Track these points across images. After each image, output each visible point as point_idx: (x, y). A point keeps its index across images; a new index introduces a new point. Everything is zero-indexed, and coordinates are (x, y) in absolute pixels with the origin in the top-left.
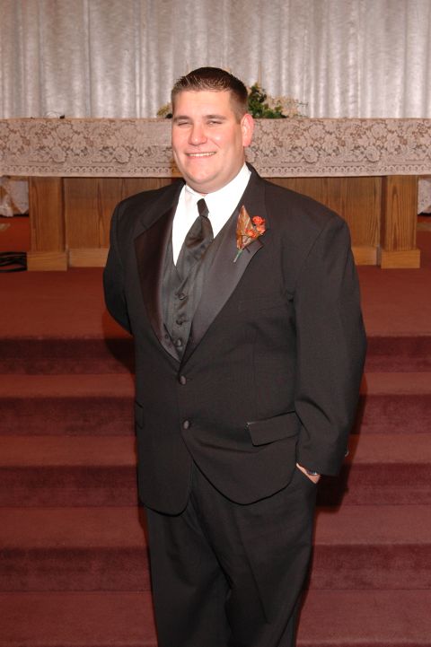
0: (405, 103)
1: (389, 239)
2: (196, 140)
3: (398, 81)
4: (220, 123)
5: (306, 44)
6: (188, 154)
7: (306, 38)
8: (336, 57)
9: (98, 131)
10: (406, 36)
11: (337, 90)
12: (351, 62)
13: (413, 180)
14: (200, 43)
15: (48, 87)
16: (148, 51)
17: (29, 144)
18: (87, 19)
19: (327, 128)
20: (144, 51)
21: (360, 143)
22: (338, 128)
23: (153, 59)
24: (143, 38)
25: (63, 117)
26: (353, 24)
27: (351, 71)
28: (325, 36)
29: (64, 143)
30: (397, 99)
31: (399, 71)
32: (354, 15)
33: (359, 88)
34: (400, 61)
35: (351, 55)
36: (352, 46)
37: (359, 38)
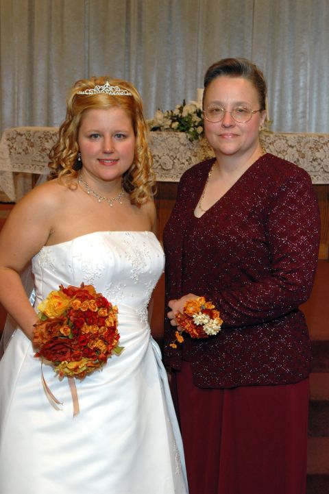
12: (302, 85)
14: (180, 66)
15: (55, 99)
16: (136, 73)
17: (32, 146)
18: (87, 46)
19: (290, 143)
20: (133, 72)
21: (318, 155)
22: (299, 142)
23: (140, 79)
24: (133, 62)
26: (303, 54)
27: (301, 92)
28: (279, 63)
32: (305, 47)
33: (308, 106)
35: (302, 80)
36: (302, 72)
37: (308, 65)
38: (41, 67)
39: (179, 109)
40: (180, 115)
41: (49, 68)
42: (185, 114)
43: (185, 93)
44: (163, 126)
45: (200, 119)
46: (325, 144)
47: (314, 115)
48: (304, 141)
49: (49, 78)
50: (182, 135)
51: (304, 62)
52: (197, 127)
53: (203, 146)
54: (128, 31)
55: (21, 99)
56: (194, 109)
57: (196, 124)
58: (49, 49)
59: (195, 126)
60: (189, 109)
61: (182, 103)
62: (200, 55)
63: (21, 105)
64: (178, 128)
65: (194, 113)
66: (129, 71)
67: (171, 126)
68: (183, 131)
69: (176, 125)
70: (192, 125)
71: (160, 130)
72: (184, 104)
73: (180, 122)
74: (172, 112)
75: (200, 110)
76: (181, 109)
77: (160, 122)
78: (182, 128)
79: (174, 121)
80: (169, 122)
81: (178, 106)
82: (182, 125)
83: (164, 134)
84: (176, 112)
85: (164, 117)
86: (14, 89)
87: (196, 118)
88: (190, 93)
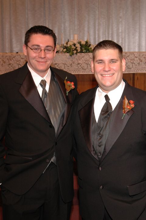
0: (140, 46)
3: (137, 38)
4: (115, 62)
5: (104, 25)
6: (102, 75)
7: (104, 23)
8: (115, 29)
10: (140, 22)
12: (120, 31)
14: (67, 24)
15: (13, 40)
18: (27, 17)
25: (17, 53)
26: (121, 17)
27: (120, 34)
28: (111, 22)
29: (18, 63)
30: (137, 44)
31: (137, 34)
32: (121, 14)
33: (123, 40)
34: (138, 30)
35: (120, 28)
36: (120, 25)
37: (123, 22)
39: (66, 43)
40: (66, 46)
41: (10, 27)
42: (68, 45)
43: (70, 36)
44: (59, 51)
45: (75, 47)
46: (128, 56)
47: (127, 44)
49: (11, 31)
50: (68, 54)
51: (121, 21)
52: (74, 51)
53: (77, 59)
56: (72, 43)
57: (73, 49)
59: (73, 50)
60: (70, 43)
61: (67, 41)
62: (76, 19)
64: (66, 52)
65: (73, 45)
67: (63, 50)
68: (68, 53)
69: (65, 50)
70: (72, 50)
71: (59, 53)
72: (68, 41)
73: (67, 49)
74: (63, 44)
75: (75, 44)
76: (67, 43)
77: (58, 49)
78: (68, 51)
79: (64, 49)
80: (62, 49)
81: (66, 42)
82: (68, 50)
83: (60, 54)
84: (65, 45)
85: (60, 47)
87: (73, 47)
88: (72, 36)
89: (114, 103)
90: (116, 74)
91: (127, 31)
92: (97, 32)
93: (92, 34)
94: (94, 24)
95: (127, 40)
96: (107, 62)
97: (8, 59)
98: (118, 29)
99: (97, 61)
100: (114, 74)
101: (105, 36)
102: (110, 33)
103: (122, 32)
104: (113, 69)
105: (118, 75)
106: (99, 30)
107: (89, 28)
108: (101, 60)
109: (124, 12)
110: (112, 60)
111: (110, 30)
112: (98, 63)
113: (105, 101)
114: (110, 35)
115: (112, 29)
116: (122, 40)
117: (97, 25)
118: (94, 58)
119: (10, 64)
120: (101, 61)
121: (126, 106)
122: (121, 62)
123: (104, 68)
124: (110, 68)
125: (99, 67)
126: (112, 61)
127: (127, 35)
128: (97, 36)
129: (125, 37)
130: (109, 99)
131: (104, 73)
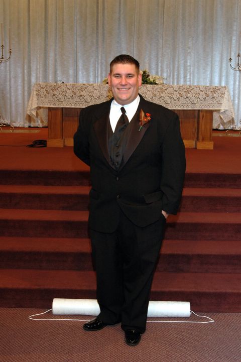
0: (211, 81)
1: (201, 137)
2: (124, 83)
3: (209, 73)
4: (132, 77)
5: (169, 56)
6: (118, 89)
7: (169, 53)
8: (182, 62)
9: (78, 88)
10: (212, 53)
11: (182, 76)
12: (188, 64)
13: (211, 112)
15: (58, 72)
16: (102, 58)
17: (48, 94)
18: (75, 44)
19: (175, 89)
20: (100, 57)
21: (189, 95)
22: (179, 89)
23: (103, 61)
24: (100, 53)
25: (63, 83)
26: (189, 48)
27: (188, 68)
28: (177, 53)
29: (63, 93)
30: (208, 81)
31: (209, 68)
32: (190, 44)
33: (192, 75)
34: (210, 64)
35: (189, 61)
36: (189, 57)
37: (192, 54)
38: (51, 55)
41: (55, 55)
48: (182, 88)
49: (55, 61)
54: (97, 36)
55: (41, 72)
58: (56, 46)
62: (135, 48)
63: (41, 75)
66: (98, 57)
86: (37, 67)
89: (130, 115)
90: (132, 89)
91: (196, 64)
92: (160, 65)
93: (154, 67)
94: (157, 54)
95: (196, 75)
96: (124, 77)
97: (52, 89)
98: (186, 62)
99: (114, 75)
100: (130, 88)
101: (170, 70)
102: (176, 66)
103: (190, 66)
104: (129, 84)
105: (134, 89)
106: (162, 63)
107: (150, 60)
108: (119, 74)
109: (194, 42)
110: (129, 74)
111: (176, 63)
112: (116, 77)
113: (122, 114)
114: (176, 68)
115: (179, 62)
116: (190, 75)
117: (160, 55)
118: (111, 71)
119: (54, 95)
120: (118, 76)
121: (143, 119)
122: (138, 77)
123: (121, 82)
124: (126, 82)
125: (116, 81)
126: (129, 76)
127: (196, 70)
128: (159, 70)
129: (194, 72)
130: (125, 112)
131: (120, 87)
